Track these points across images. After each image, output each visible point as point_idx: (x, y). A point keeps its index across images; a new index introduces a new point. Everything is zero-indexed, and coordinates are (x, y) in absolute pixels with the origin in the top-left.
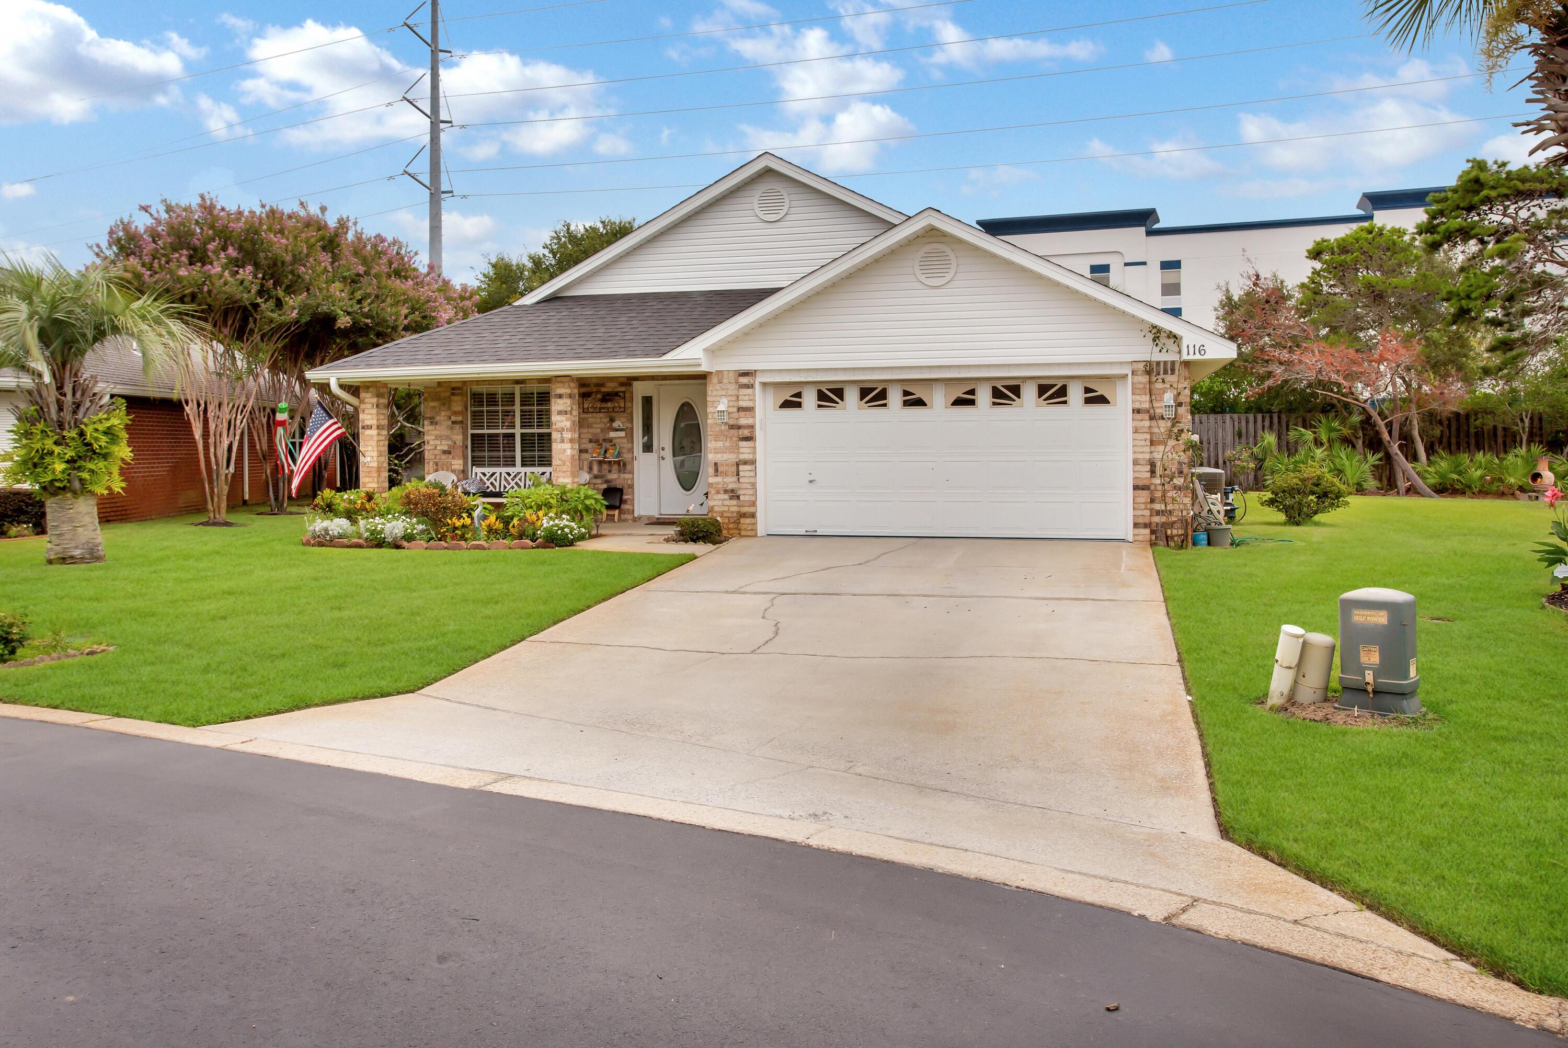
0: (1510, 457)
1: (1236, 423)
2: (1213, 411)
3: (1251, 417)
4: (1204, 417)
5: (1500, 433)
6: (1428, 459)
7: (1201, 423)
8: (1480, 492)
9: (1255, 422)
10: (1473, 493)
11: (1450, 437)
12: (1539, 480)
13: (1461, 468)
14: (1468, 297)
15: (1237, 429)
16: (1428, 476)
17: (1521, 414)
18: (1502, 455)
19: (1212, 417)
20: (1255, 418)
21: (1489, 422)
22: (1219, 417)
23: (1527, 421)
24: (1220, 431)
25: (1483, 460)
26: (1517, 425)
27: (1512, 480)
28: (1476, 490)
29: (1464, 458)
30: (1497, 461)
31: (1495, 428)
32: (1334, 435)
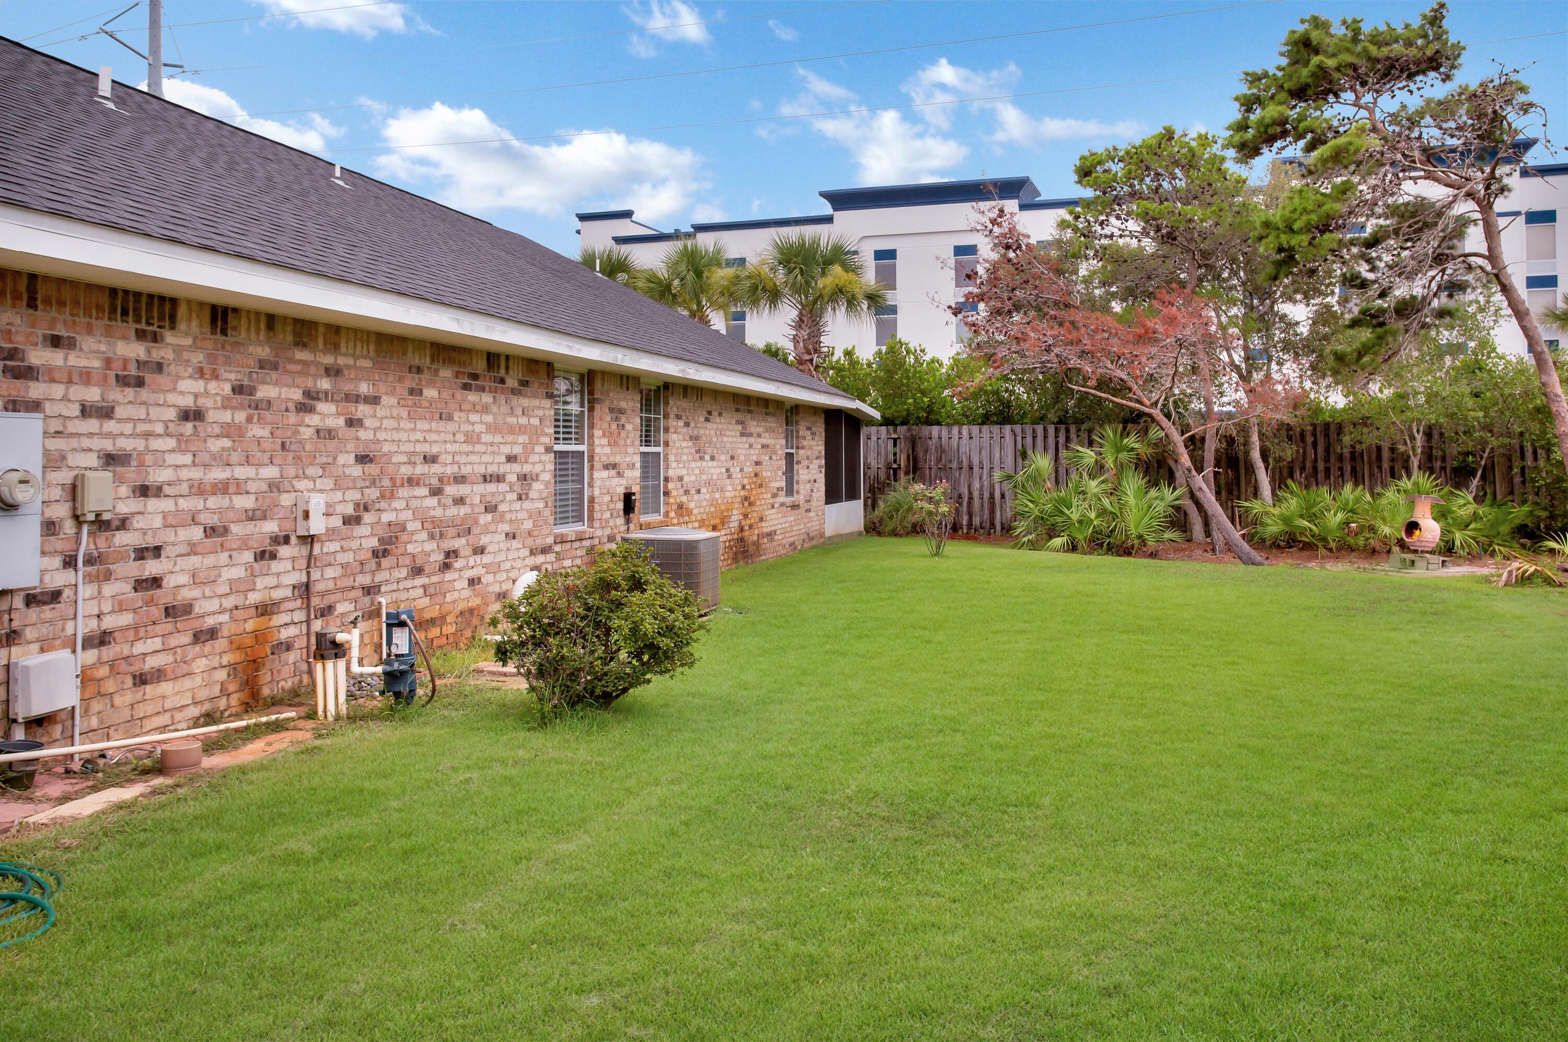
0: (1390, 495)
1: (1019, 439)
2: (986, 420)
3: (1039, 429)
4: (975, 429)
5: (1386, 454)
6: (1274, 493)
7: (971, 438)
8: (1339, 549)
9: (1045, 437)
10: (1331, 550)
11: (1316, 460)
12: (1417, 532)
13: (1315, 510)
14: (1290, 229)
15: (1019, 447)
16: (1269, 521)
17: (1410, 428)
18: (1379, 489)
19: (985, 428)
20: (1045, 430)
21: (1369, 439)
22: (996, 429)
23: (1419, 438)
24: (998, 449)
25: (1351, 497)
26: (1406, 444)
27: (1386, 530)
28: (1333, 545)
29: (1324, 494)
30: (1368, 497)
31: (1379, 448)
32: (1123, 456)
